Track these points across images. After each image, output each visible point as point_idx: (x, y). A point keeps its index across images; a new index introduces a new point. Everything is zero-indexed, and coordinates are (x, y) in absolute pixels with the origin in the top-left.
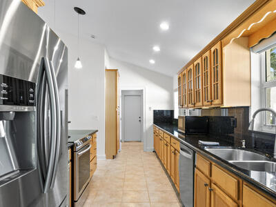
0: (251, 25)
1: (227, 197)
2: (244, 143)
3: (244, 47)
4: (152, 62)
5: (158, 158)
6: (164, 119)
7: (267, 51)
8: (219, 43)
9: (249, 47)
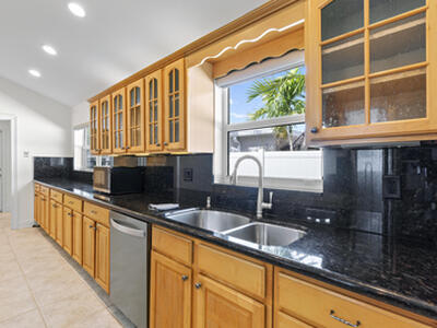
0: (242, 42)
1: (240, 295)
2: (209, 201)
3: (207, 74)
4: (35, 73)
5: (47, 235)
6: (53, 172)
7: (231, 87)
8: (181, 61)
9: (214, 77)
